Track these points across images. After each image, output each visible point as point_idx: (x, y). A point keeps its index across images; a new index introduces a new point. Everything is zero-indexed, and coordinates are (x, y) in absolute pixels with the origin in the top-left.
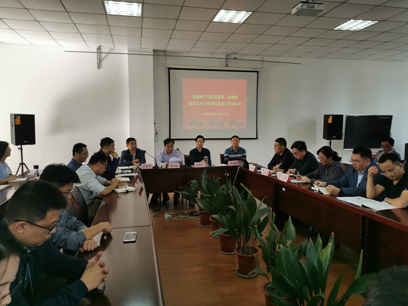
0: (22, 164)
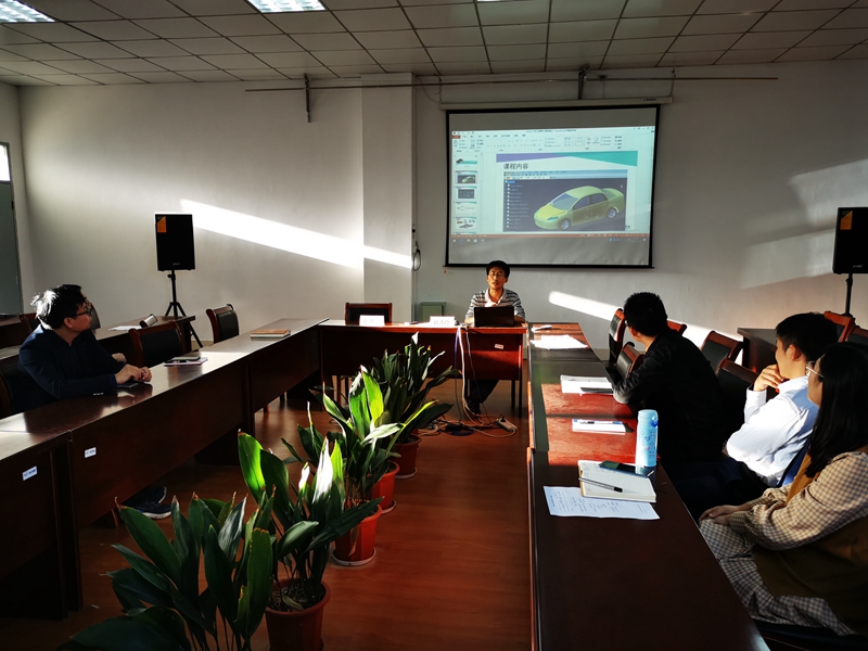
0: (175, 304)
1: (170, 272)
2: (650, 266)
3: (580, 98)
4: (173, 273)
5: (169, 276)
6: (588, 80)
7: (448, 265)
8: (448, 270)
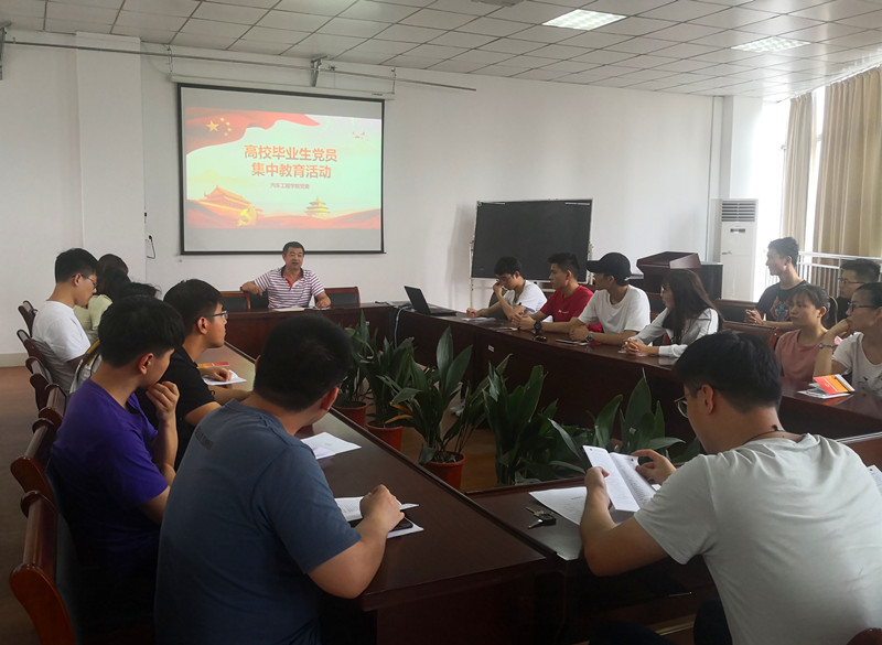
2: (382, 252)
3: (314, 85)
6: (322, 70)
7: (183, 253)
8: (184, 258)
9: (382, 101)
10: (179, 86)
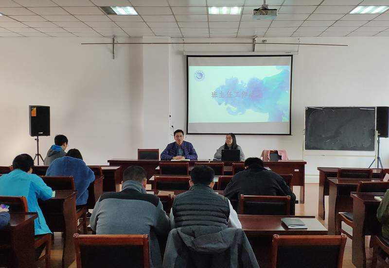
0: (38, 155)
1: (36, 137)
2: (290, 134)
3: (253, 51)
4: (38, 138)
5: (35, 139)
6: (257, 43)
7: (187, 134)
9: (292, 56)
10: (188, 56)
